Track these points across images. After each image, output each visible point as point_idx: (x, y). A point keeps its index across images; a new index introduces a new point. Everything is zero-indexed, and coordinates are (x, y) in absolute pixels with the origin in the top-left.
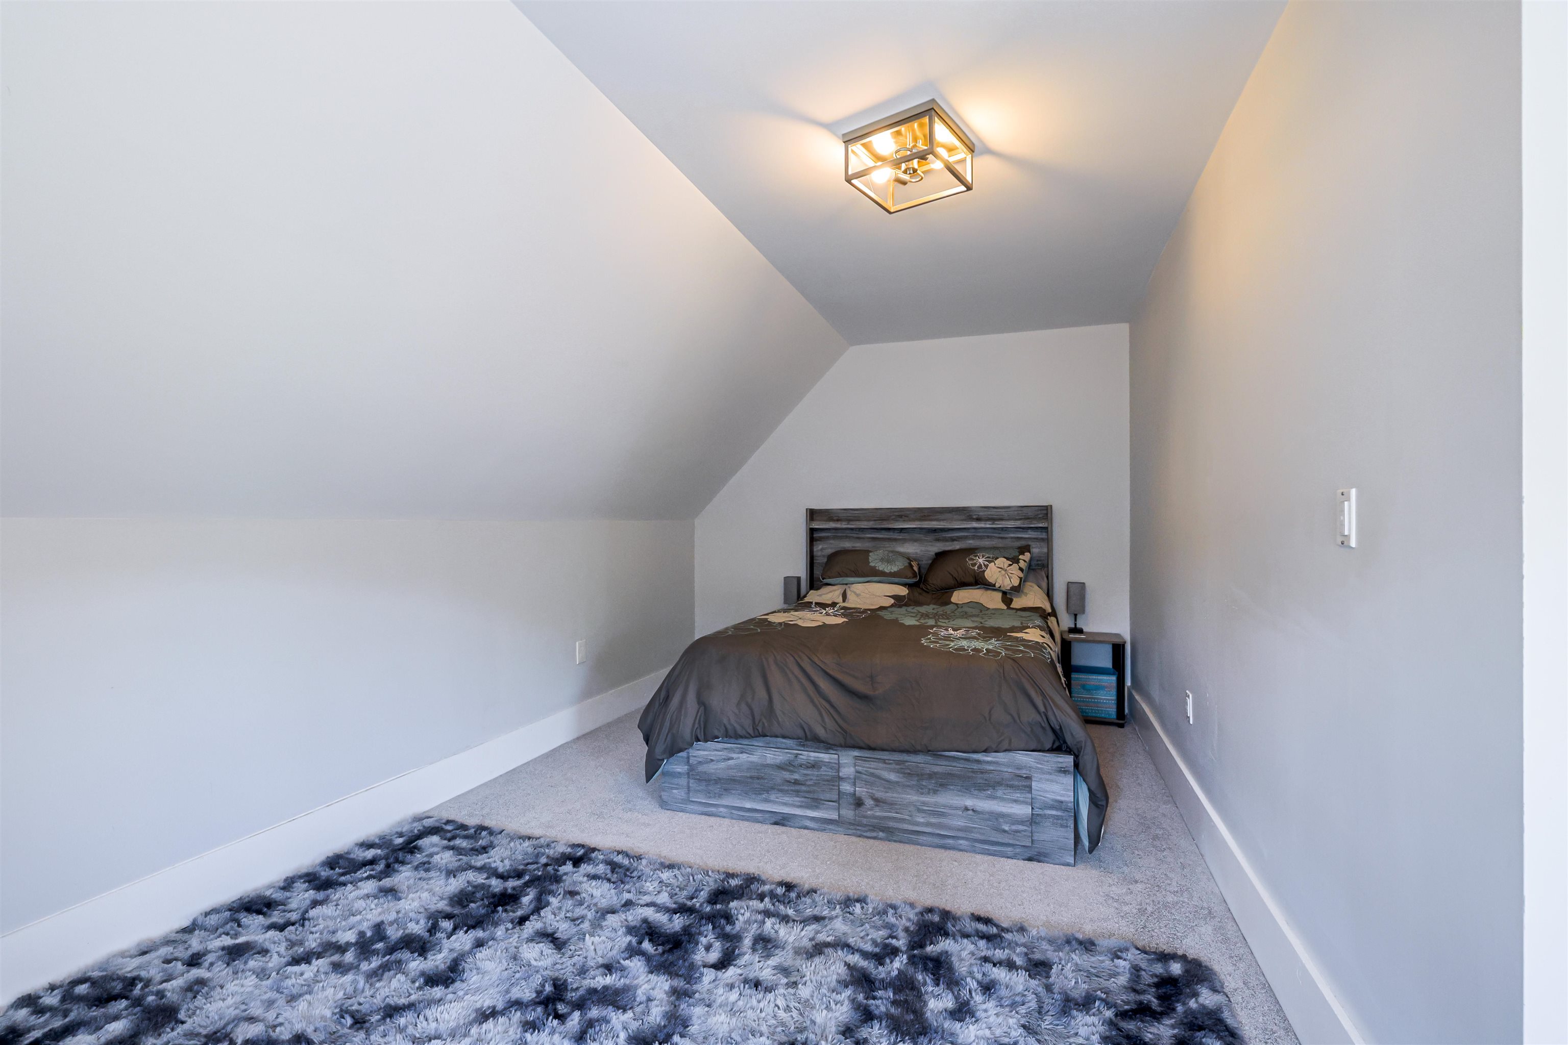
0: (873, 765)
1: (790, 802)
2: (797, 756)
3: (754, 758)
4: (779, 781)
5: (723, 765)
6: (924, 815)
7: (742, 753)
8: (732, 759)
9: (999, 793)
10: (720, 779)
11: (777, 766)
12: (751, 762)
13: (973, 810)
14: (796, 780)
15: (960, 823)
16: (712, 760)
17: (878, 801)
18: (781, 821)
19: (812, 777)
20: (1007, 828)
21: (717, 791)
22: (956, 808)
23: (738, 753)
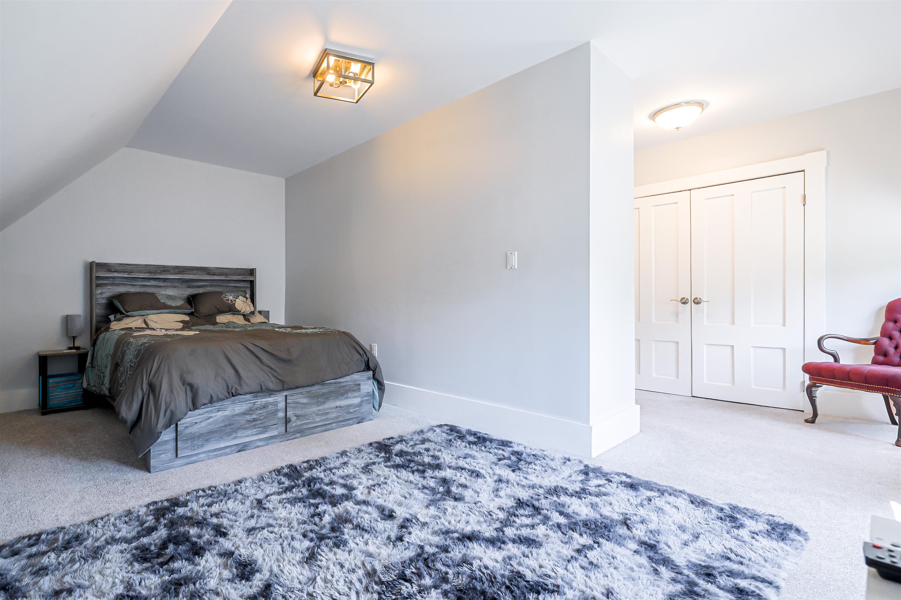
0: (296, 397)
1: (250, 434)
2: (254, 403)
3: (226, 413)
4: (243, 422)
5: (204, 424)
6: (319, 416)
7: (218, 412)
8: (212, 417)
9: (349, 395)
10: (202, 434)
11: (243, 413)
12: (226, 416)
13: (339, 407)
14: (254, 419)
15: (334, 415)
16: (196, 423)
17: (297, 416)
18: (242, 448)
19: (263, 414)
20: (351, 411)
21: (200, 443)
22: (333, 408)
23: (216, 413)
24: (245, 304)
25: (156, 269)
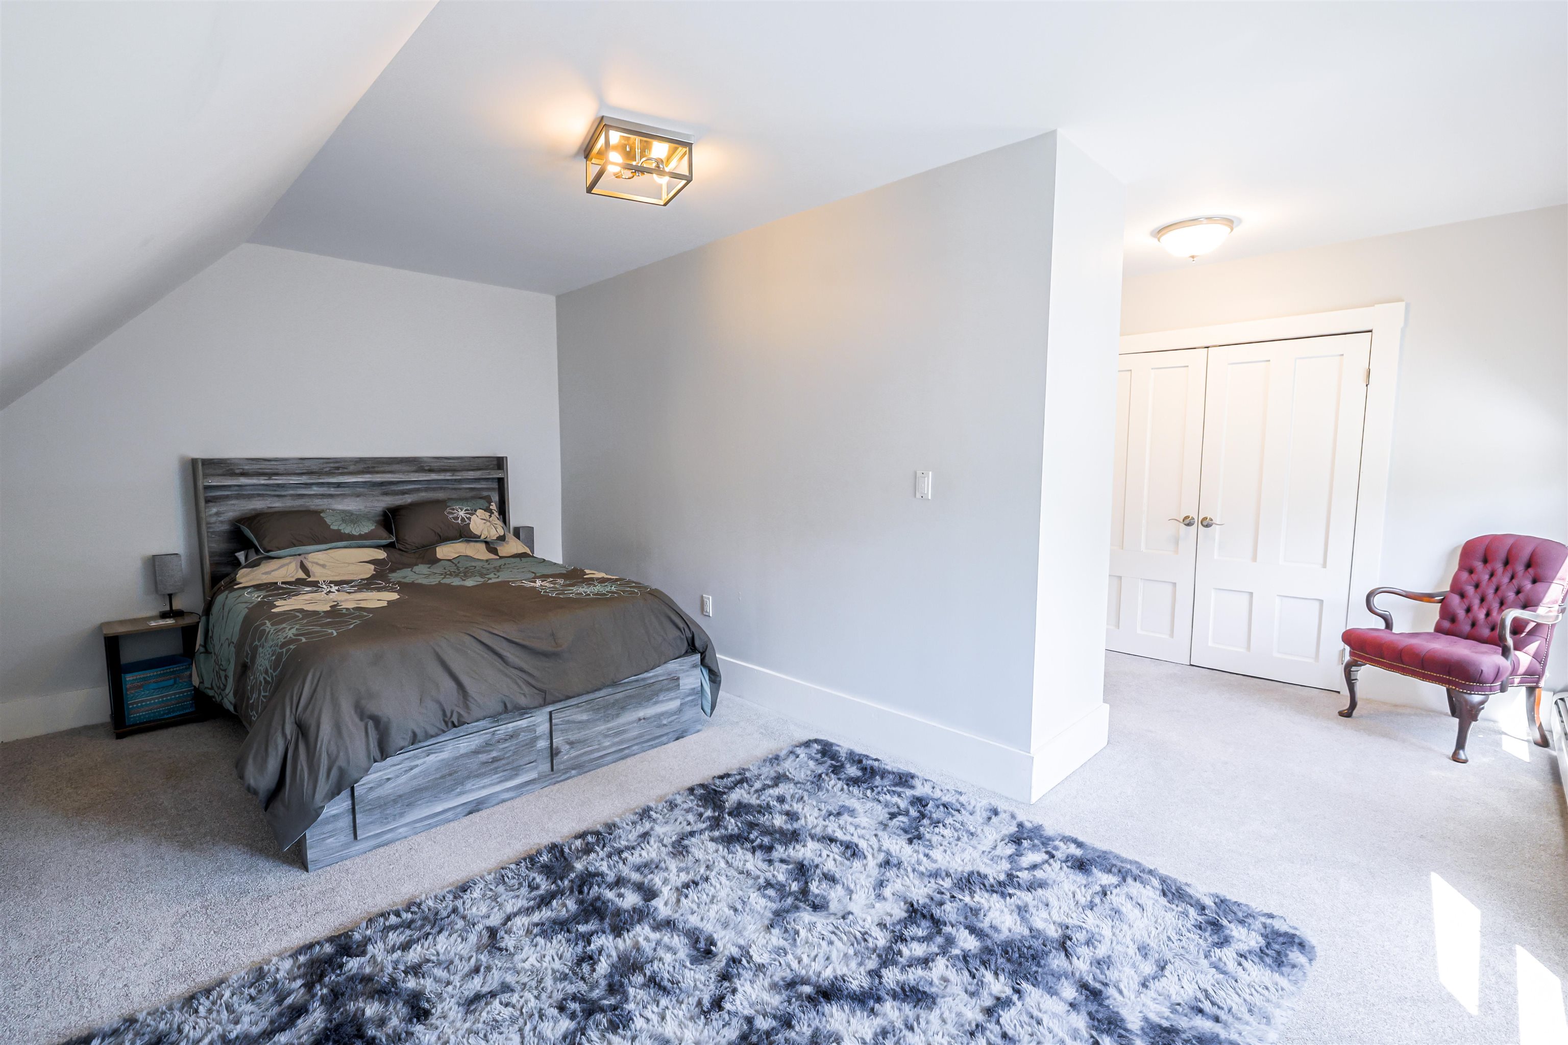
0: (568, 712)
1: (489, 783)
2: (494, 733)
3: (444, 755)
4: (474, 766)
5: (404, 778)
6: (609, 739)
7: (428, 756)
8: (417, 766)
9: (661, 698)
10: (400, 796)
11: (472, 752)
12: (443, 760)
13: (644, 719)
14: (493, 758)
15: (635, 733)
16: (388, 779)
17: (571, 744)
18: (475, 808)
19: (510, 748)
20: (665, 722)
21: (398, 811)
22: (633, 722)
23: (424, 757)
24: (488, 524)
25: (322, 466)
